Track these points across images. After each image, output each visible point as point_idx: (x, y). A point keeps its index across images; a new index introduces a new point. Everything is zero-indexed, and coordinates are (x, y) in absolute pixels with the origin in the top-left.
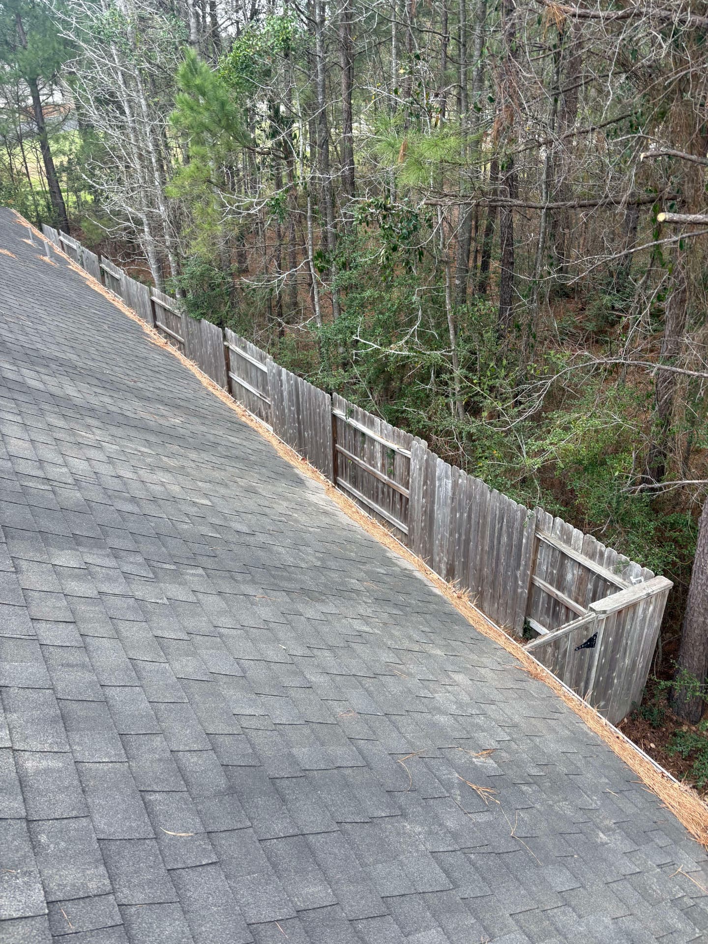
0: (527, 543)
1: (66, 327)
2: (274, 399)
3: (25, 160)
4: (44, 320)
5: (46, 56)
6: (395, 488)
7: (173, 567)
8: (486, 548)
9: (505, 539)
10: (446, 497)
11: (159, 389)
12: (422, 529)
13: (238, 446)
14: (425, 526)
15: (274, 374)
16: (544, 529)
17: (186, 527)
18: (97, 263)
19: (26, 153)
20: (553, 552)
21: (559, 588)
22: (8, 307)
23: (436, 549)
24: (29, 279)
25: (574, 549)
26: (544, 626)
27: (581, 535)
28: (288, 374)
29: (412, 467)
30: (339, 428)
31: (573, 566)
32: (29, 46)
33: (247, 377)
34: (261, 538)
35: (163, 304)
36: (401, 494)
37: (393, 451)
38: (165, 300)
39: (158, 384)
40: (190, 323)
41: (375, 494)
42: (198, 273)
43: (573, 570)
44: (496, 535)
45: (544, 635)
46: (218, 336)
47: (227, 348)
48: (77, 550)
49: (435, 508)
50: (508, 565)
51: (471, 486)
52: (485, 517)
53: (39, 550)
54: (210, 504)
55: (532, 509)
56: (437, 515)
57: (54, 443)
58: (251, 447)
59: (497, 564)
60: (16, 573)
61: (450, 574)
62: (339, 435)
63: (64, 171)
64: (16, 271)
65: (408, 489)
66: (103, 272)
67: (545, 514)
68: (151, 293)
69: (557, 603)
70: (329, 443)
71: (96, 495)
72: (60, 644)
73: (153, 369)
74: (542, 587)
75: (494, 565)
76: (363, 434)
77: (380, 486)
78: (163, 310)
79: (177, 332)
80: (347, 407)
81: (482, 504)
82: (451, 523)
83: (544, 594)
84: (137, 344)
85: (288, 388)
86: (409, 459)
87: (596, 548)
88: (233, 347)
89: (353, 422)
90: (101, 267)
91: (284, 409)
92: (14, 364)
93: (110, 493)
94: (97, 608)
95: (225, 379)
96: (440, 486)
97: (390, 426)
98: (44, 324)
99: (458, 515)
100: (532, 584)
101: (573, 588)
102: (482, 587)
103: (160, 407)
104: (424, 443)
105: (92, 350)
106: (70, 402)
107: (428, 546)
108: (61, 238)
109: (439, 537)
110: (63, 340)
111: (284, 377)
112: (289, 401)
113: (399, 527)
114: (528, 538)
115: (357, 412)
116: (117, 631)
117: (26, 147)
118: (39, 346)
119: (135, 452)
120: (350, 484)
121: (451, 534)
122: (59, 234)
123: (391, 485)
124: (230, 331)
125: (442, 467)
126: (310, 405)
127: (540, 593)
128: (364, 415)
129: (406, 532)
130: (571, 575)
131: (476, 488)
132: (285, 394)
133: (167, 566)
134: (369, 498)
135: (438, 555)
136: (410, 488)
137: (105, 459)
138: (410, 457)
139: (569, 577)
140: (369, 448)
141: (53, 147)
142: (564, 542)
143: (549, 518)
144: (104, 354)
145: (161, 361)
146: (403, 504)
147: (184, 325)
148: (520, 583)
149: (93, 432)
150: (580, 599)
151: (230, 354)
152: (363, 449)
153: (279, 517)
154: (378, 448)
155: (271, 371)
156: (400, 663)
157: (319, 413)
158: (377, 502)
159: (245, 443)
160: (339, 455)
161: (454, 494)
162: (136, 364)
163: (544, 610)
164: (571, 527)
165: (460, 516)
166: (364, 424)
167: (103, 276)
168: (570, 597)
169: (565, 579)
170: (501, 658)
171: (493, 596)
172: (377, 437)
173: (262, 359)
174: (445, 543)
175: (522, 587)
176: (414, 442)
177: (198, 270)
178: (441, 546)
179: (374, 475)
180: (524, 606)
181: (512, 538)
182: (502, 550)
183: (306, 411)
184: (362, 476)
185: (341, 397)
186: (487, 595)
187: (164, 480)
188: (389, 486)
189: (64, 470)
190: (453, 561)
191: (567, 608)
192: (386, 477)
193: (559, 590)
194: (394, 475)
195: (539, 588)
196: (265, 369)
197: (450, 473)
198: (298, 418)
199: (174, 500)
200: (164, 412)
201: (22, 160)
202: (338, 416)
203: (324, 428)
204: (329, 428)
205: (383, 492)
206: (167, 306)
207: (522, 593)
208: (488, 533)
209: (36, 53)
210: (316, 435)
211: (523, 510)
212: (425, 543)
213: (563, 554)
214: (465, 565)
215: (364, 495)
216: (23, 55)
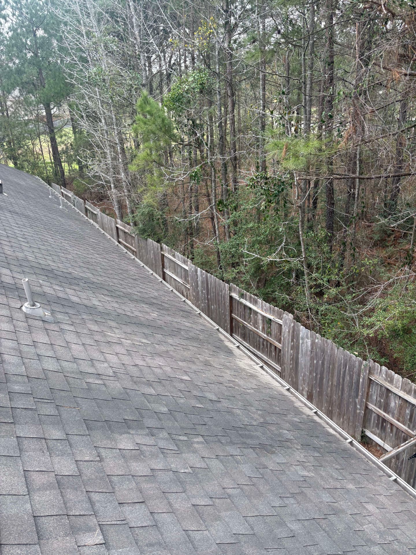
0: (363, 381)
1: (81, 254)
2: (192, 286)
3: (41, 147)
4: (69, 251)
5: (56, 91)
6: (271, 342)
7: (185, 438)
8: (335, 383)
9: (348, 378)
10: (307, 351)
11: (140, 292)
12: (291, 369)
13: (191, 329)
14: (293, 367)
15: (193, 271)
16: (374, 373)
17: (182, 401)
18: (83, 205)
19: (42, 143)
20: (381, 388)
21: (385, 411)
22: (49, 244)
23: (300, 382)
24: (55, 222)
25: (396, 387)
26: (375, 435)
27: (401, 379)
28: (201, 272)
29: (283, 330)
30: (234, 304)
31: (395, 398)
32: (46, 86)
33: (175, 272)
34: (225, 404)
35: (123, 229)
36: (275, 347)
37: (270, 320)
38: (125, 227)
39: (139, 289)
40: (141, 240)
41: (258, 346)
42: (146, 213)
43: (395, 400)
44: (342, 375)
45: (390, 452)
46: (157, 248)
47: (163, 256)
48: (129, 433)
49: (300, 356)
50: (350, 396)
51: (324, 344)
52: (334, 364)
53: (108, 438)
54: (189, 379)
55: (366, 360)
56: (301, 361)
57: (96, 344)
58: (197, 328)
59: (342, 394)
60: (100, 461)
61: (310, 398)
62: (234, 308)
63: (64, 153)
64: (47, 218)
65: (280, 343)
66: (86, 210)
67: (375, 364)
68: (116, 223)
69: (384, 420)
70: (228, 313)
71: (129, 384)
72: (141, 525)
73: (133, 277)
74: (374, 410)
75: (340, 394)
76: (250, 309)
77: (261, 340)
78: (123, 232)
79: (132, 245)
80: (239, 292)
81: (332, 355)
82: (311, 366)
83: (375, 414)
84: (120, 261)
85: (201, 279)
86: (281, 325)
87: (411, 387)
88: (166, 254)
89: (243, 301)
90: (85, 207)
91: (198, 292)
92: (61, 286)
93: (135, 379)
94: (153, 485)
95: (161, 273)
96: (303, 343)
97: (268, 305)
98: (69, 253)
99: (315, 362)
100: (367, 407)
101: (396, 412)
102: (332, 407)
103: (143, 306)
104: (291, 316)
105: (98, 269)
106: (96, 310)
107: (294, 380)
108: (62, 190)
109: (302, 375)
110: (82, 264)
111: (199, 273)
112: (202, 287)
113: (274, 367)
114: (364, 379)
115: (246, 295)
116: (170, 504)
117: (42, 140)
118: (70, 270)
119: (140, 344)
120: (241, 338)
121: (311, 373)
122: (61, 188)
123: (269, 341)
124: (165, 245)
125: (304, 331)
126: (215, 290)
127: (372, 414)
128: (251, 297)
129: (279, 370)
130: (393, 404)
131: (327, 346)
132: (199, 283)
133: (182, 438)
134: (254, 348)
135: (302, 386)
136: (282, 343)
137: (125, 352)
138: (282, 324)
139: (392, 404)
140: (254, 317)
141: (58, 140)
142: (388, 382)
143: (378, 366)
144: (105, 271)
145: (135, 271)
146: (277, 353)
147: (136, 241)
148: (358, 406)
149: (114, 332)
150: (401, 419)
151: (165, 258)
152: (250, 317)
153: (229, 384)
154: (260, 317)
155: (191, 269)
156: (335, 501)
157: (221, 295)
158: (259, 350)
159: (194, 326)
160: (234, 321)
161: (312, 348)
162: (124, 276)
163: (375, 425)
164: (393, 373)
165: (317, 362)
166: (251, 302)
167: (86, 212)
168: (393, 417)
169: (389, 406)
170: (385, 484)
171: (339, 414)
172: (259, 311)
173: (185, 262)
174: (306, 378)
175: (360, 409)
176: (285, 315)
177: (146, 211)
178: (304, 380)
179: (257, 334)
180: (361, 421)
181: (353, 377)
182: (346, 385)
183: (213, 293)
184: (249, 334)
185: (235, 286)
186: (335, 413)
187: (160, 364)
188: (267, 341)
189: (106, 365)
190: (312, 390)
191: (392, 425)
192: (265, 336)
193: (385, 412)
194: (271, 334)
195: (371, 410)
196: (187, 268)
197: (309, 335)
198: (208, 297)
199: (170, 379)
200: (146, 309)
201: (39, 147)
202: (234, 297)
203: (224, 303)
204: (228, 304)
205: (263, 345)
206: (126, 231)
207: (360, 413)
208: (336, 374)
209: (51, 90)
210: (219, 308)
211: (360, 361)
212: (292, 378)
213: (388, 390)
214: (320, 393)
215: (251, 345)
216: (43, 91)
